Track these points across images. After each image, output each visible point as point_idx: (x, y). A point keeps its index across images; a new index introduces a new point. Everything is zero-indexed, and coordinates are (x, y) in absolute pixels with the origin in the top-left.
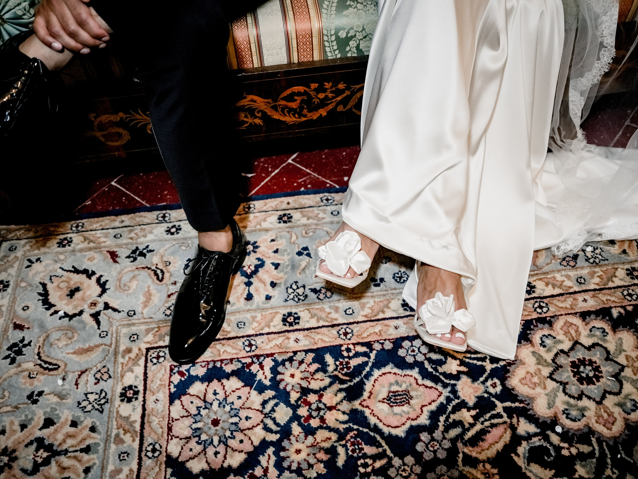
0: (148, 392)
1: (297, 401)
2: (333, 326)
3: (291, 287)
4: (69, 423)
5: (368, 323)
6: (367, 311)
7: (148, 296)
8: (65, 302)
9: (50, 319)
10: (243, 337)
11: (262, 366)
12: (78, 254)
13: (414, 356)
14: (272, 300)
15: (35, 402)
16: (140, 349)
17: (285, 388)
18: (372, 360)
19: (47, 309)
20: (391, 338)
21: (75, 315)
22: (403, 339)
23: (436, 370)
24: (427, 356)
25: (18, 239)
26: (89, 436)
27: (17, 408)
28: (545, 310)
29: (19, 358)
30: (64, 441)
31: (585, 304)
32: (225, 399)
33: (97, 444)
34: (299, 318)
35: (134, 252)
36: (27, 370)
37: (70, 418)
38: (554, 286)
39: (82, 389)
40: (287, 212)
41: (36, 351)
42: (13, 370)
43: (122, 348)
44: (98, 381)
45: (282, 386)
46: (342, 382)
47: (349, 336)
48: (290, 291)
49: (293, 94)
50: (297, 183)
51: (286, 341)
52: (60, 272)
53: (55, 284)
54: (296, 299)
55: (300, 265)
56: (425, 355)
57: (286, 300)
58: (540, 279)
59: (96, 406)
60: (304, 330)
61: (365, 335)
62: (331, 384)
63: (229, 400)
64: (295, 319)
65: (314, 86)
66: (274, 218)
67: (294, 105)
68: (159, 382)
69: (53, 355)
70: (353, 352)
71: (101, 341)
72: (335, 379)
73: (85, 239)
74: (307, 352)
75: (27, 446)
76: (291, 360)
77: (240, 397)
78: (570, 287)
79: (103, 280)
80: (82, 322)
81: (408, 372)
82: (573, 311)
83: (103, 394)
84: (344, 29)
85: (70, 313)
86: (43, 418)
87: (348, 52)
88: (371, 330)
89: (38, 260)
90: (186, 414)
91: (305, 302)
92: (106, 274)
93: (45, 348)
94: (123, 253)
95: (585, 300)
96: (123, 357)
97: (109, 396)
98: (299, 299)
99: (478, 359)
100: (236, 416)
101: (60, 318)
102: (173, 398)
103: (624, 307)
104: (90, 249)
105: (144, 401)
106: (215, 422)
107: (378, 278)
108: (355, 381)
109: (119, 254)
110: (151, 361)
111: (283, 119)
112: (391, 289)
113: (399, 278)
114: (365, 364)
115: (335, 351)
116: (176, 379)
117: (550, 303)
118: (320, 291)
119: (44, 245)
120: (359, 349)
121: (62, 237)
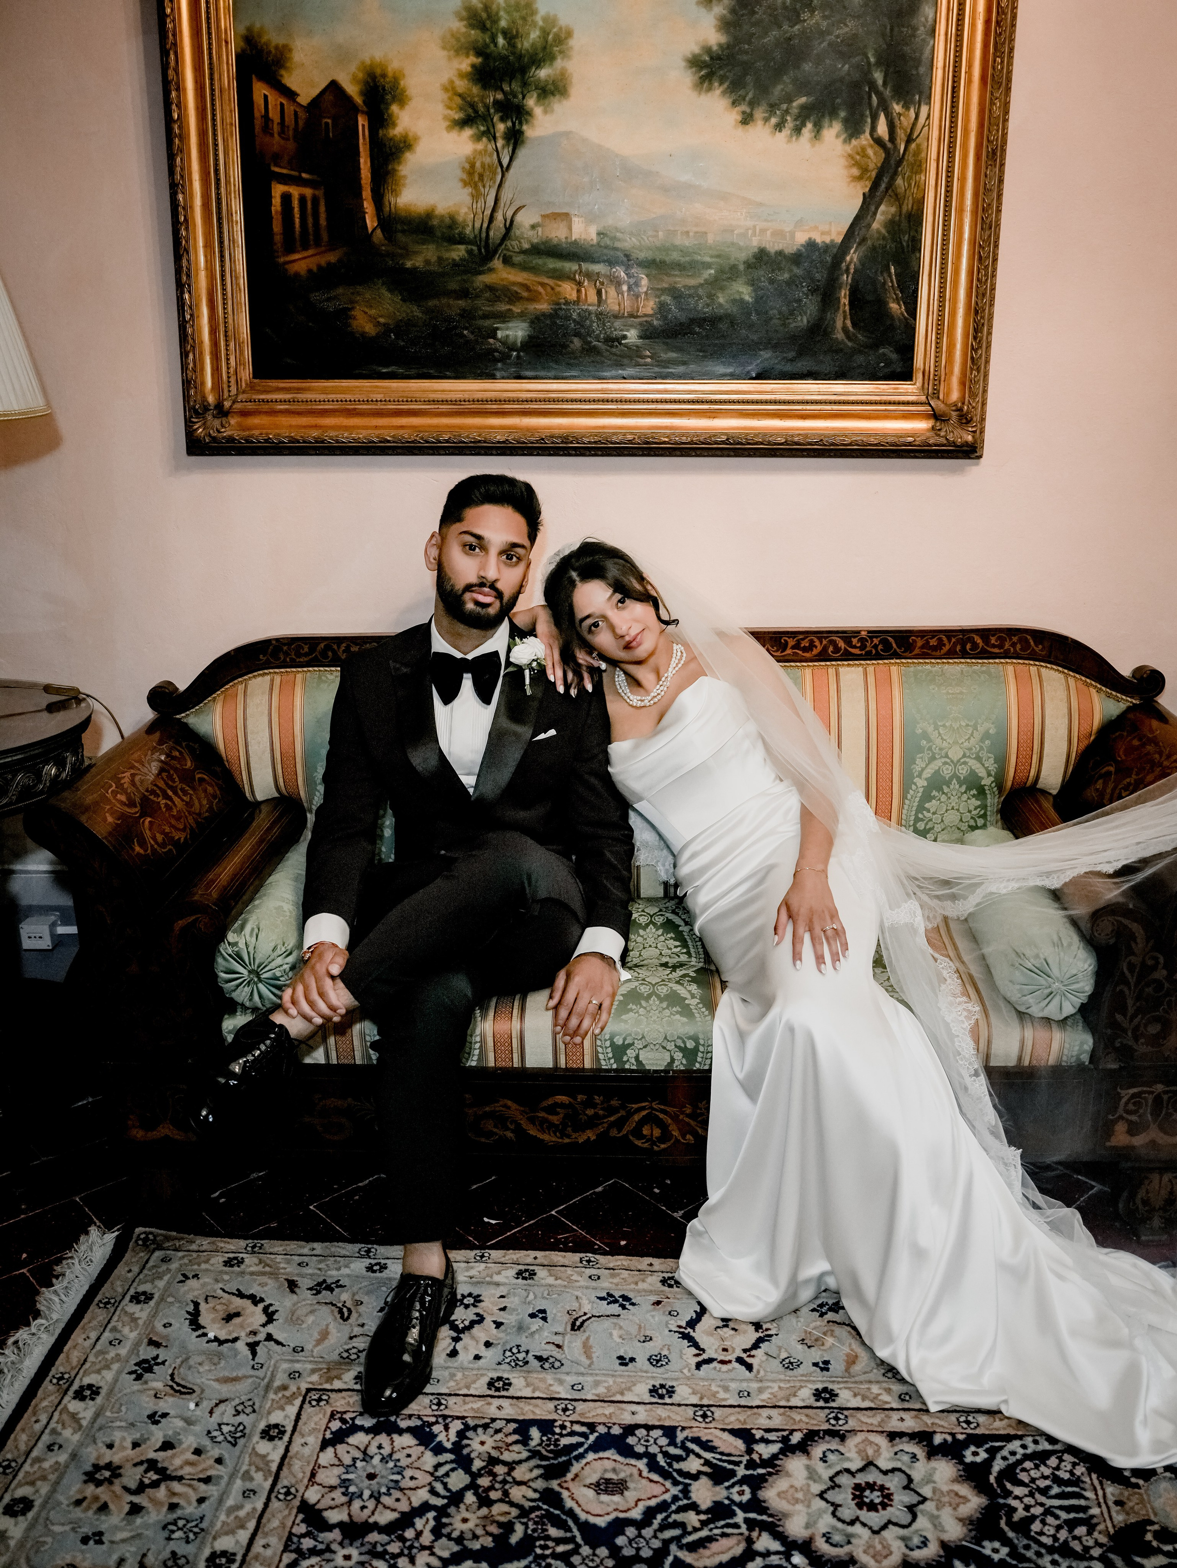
0: (296, 1434)
1: (479, 1470)
2: (551, 1399)
3: (510, 1350)
4: (192, 1450)
5: (599, 1403)
6: (601, 1390)
7: (324, 1335)
8: (217, 1325)
9: (194, 1340)
10: (432, 1394)
11: (447, 1428)
12: (247, 1277)
13: (647, 1447)
14: (482, 1361)
15: (157, 1423)
16: (299, 1388)
17: (469, 1454)
18: (589, 1442)
19: (194, 1330)
20: (622, 1422)
21: (227, 1341)
22: (638, 1426)
23: (670, 1465)
24: (664, 1449)
25: (176, 1250)
26: (211, 1467)
27: (132, 1425)
28: (841, 1422)
29: (147, 1376)
30: (181, 1467)
31: (900, 1424)
32: (391, 1455)
33: (220, 1477)
34: (510, 1384)
35: (319, 1284)
36: (154, 1389)
37: (195, 1445)
38: (864, 1398)
39: (216, 1418)
40: (531, 1268)
41: (170, 1371)
42: (137, 1386)
43: (277, 1383)
45: (466, 1451)
46: (543, 1458)
47: (568, 1413)
48: (508, 1354)
49: (556, 1105)
50: (556, 1239)
51: (486, 1407)
52: (220, 1292)
53: (211, 1305)
54: (513, 1364)
55: (530, 1328)
56: (661, 1447)
57: (499, 1364)
58: (849, 1388)
59: (229, 1439)
60: (513, 1398)
61: (590, 1415)
62: (528, 1459)
63: (395, 1457)
64: (505, 1384)
65: (580, 1097)
66: (512, 1272)
67: (555, 1119)
68: (313, 1425)
69: (190, 1378)
70: (569, 1430)
71: (252, 1372)
72: (534, 1454)
73: (261, 1262)
74: (508, 1421)
75: (135, 1465)
76: (486, 1426)
77: (409, 1456)
78: (887, 1403)
79: (271, 1309)
80: (236, 1350)
81: (633, 1461)
82: (880, 1429)
83: (241, 1427)
84: (620, 1034)
85: (222, 1338)
86: (162, 1440)
87: (625, 1062)
88: (600, 1411)
89: (196, 1276)
90: (337, 1463)
91: (524, 1368)
92: (277, 1304)
93: (182, 1370)
94: (305, 1283)
95: (902, 1420)
96: (276, 1393)
97: (247, 1431)
98: (517, 1364)
99: (730, 1462)
100: (398, 1473)
101: (208, 1342)
102: (325, 1444)
103: (953, 1435)
104: (263, 1274)
105: (290, 1442)
106: (371, 1477)
107: (627, 1357)
108: (560, 1460)
109: (300, 1284)
110: (310, 1402)
111: (540, 1136)
112: (642, 1371)
113: (656, 1361)
114: (581, 1445)
115: (546, 1426)
116: (336, 1425)
117: (852, 1416)
118: (547, 1359)
119: (207, 1262)
120: (577, 1428)
121: (232, 1255)
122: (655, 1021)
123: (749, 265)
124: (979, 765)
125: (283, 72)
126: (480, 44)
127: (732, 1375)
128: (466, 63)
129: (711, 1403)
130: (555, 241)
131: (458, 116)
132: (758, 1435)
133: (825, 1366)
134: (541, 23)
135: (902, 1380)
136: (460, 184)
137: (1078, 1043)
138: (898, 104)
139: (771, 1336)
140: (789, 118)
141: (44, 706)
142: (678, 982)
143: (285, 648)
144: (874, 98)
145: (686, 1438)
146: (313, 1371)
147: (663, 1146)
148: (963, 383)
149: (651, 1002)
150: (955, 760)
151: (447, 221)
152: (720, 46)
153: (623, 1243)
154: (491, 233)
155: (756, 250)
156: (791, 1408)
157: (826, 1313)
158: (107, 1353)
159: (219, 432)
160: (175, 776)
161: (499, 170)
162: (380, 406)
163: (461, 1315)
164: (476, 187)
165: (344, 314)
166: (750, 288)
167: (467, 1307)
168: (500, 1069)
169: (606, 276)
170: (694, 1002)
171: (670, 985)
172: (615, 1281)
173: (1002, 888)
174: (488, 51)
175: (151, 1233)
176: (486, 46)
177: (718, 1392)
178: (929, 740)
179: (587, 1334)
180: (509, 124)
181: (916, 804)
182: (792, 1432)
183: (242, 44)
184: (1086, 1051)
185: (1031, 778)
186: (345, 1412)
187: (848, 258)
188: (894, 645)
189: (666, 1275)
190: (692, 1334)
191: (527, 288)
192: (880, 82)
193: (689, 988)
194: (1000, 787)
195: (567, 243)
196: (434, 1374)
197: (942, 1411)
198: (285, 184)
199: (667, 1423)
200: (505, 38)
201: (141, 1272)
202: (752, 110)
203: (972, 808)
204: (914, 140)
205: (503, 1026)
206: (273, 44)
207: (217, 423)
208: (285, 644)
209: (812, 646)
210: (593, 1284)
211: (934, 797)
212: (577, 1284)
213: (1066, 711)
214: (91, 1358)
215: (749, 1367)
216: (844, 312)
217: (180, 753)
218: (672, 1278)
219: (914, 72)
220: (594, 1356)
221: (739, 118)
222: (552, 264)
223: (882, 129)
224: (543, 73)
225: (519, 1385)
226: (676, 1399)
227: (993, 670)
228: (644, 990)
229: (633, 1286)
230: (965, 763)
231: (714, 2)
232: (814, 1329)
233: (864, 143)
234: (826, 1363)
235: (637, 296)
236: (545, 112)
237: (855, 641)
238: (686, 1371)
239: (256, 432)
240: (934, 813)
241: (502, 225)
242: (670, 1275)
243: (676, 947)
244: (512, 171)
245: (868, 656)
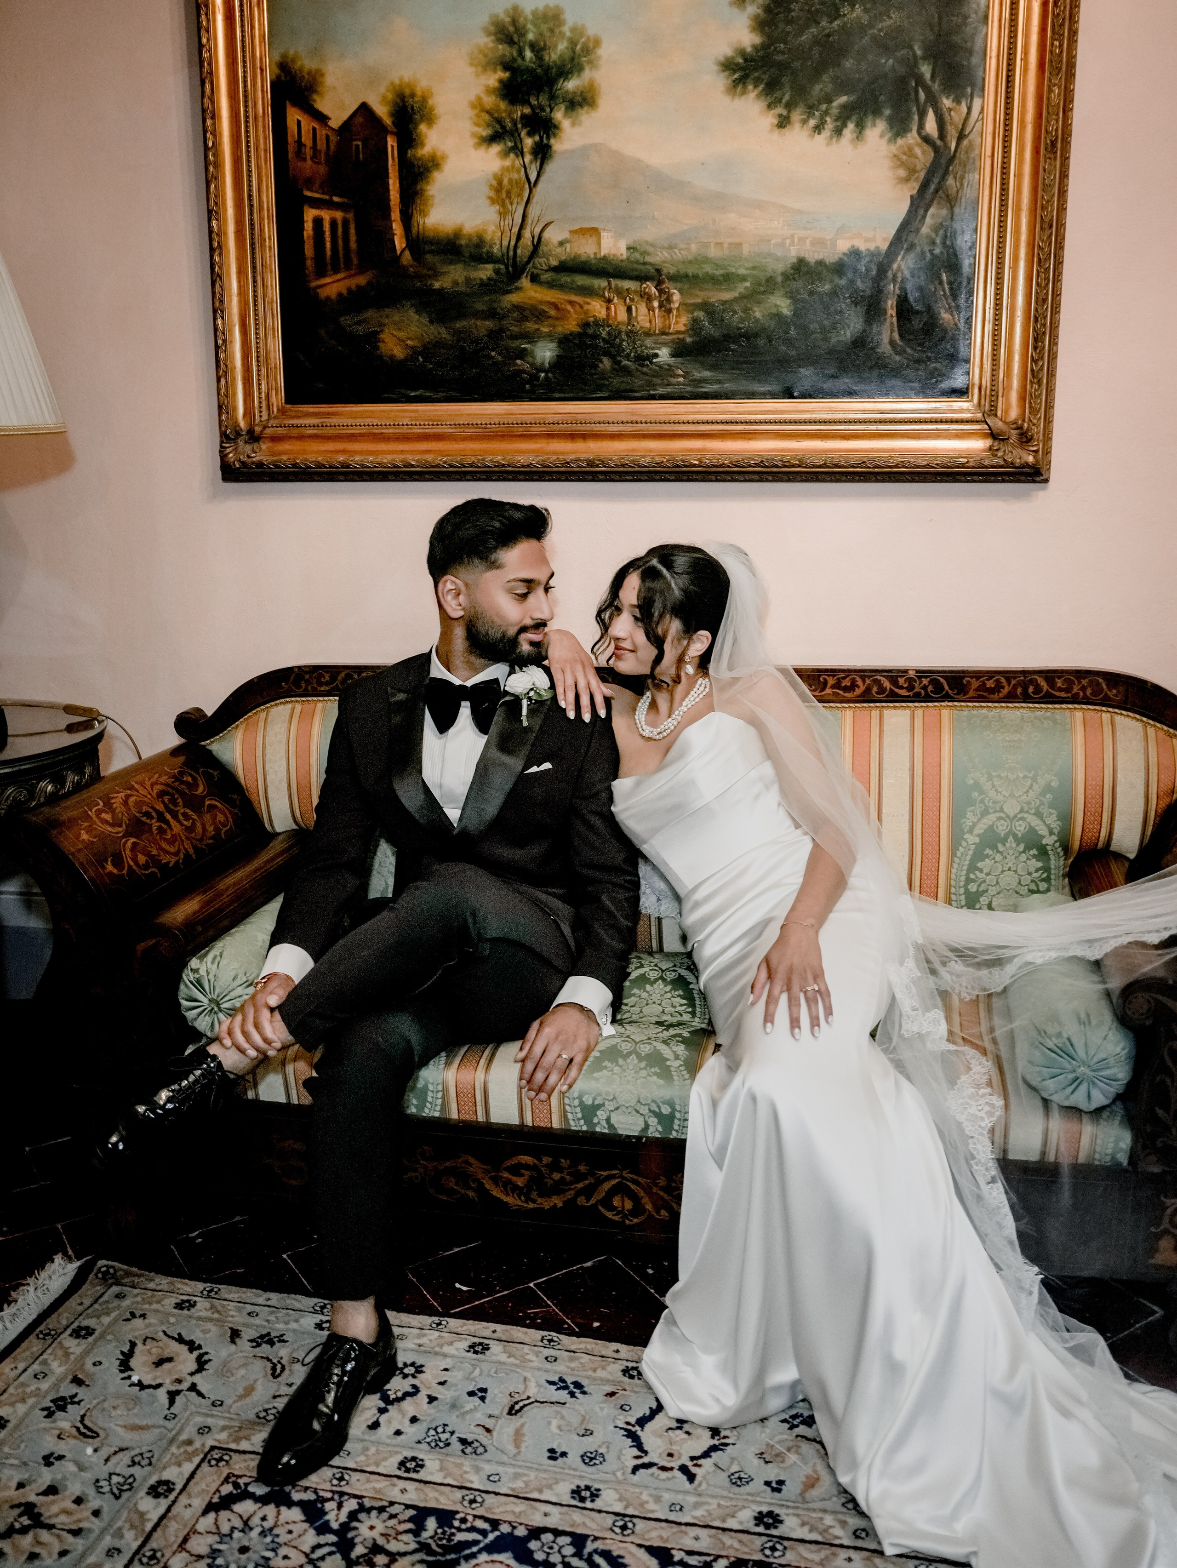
0: (184, 1493)
1: (358, 1558)
2: (461, 1488)
3: (435, 1429)
4: (74, 1498)
5: (512, 1499)
6: (519, 1484)
7: (249, 1390)
8: (145, 1369)
9: (117, 1382)
10: (338, 1467)
11: (340, 1506)
12: (194, 1322)
14: (402, 1437)
15: (49, 1464)
16: (203, 1445)
17: (353, 1538)
18: (487, 1541)
19: (121, 1371)
20: (530, 1523)
21: (149, 1386)
22: (545, 1530)
24: (567, 1560)
25: (134, 1287)
26: (87, 1519)
27: (25, 1464)
28: (777, 1554)
29: (59, 1414)
30: (57, 1515)
32: (271, 1529)
33: (90, 1531)
34: (422, 1466)
35: (262, 1337)
36: (60, 1429)
37: (78, 1493)
38: (812, 1529)
39: (110, 1467)
40: (486, 1342)
41: (82, 1413)
42: (46, 1423)
43: (184, 1437)
44: (134, 1463)
45: (350, 1535)
46: (431, 1553)
47: (474, 1506)
48: (432, 1432)
49: (520, 1165)
50: (524, 1313)
51: (390, 1488)
52: (161, 1334)
53: (147, 1347)
54: (433, 1444)
55: (462, 1407)
56: (564, 1557)
57: (419, 1442)
58: (797, 1515)
59: (115, 1490)
60: (420, 1481)
61: (498, 1511)
62: (414, 1552)
63: (275, 1531)
64: (418, 1465)
65: (546, 1160)
66: (465, 1344)
67: (520, 1182)
68: (204, 1486)
69: (99, 1421)
70: (469, 1525)
71: (162, 1422)
72: (424, 1547)
73: (212, 1307)
74: (408, 1507)
75: (12, 1507)
76: (381, 1510)
77: (290, 1532)
78: (838, 1538)
79: (206, 1358)
80: (153, 1396)
83: (131, 1480)
84: (590, 1094)
85: (145, 1383)
86: (48, 1483)
87: (596, 1124)
88: (509, 1508)
89: (143, 1316)
90: (214, 1530)
91: (443, 1451)
92: (213, 1352)
93: (94, 1413)
94: (248, 1334)
95: (849, 1560)
96: (179, 1447)
97: (135, 1485)
98: (437, 1445)
100: (273, 1550)
101: (129, 1385)
102: (210, 1508)
104: (211, 1320)
105: (174, 1502)
106: (244, 1550)
107: (559, 1451)
108: (448, 1557)
109: (243, 1334)
110: (209, 1462)
111: (505, 1199)
112: (570, 1468)
113: (590, 1459)
114: (476, 1543)
115: (445, 1517)
116: (227, 1489)
117: (792, 1549)
118: (470, 1444)
119: (159, 1302)
120: (480, 1524)
121: (185, 1298)
122: (628, 1082)
123: (786, 277)
124: (1039, 822)
125: (315, 97)
126: (507, 59)
127: (669, 1484)
128: (494, 78)
129: (636, 1513)
130: (583, 258)
131: (486, 132)
132: (678, 1556)
133: (777, 1486)
134: (568, 34)
135: (862, 1514)
136: (488, 202)
137: (1112, 1139)
138: (947, 98)
139: (726, 1445)
140: (828, 119)
141: (63, 727)
142: (665, 1042)
143: (307, 677)
144: (922, 95)
145: (596, 1551)
146: (224, 1428)
147: (636, 1221)
148: (1022, 399)
149: (629, 1061)
150: (1012, 816)
151: (475, 240)
152: (754, 47)
153: (596, 1324)
154: (519, 251)
155: (795, 260)
156: (724, 1530)
157: (797, 1426)
158: (28, 1386)
159: (249, 457)
160: (179, 800)
161: (527, 186)
162: (405, 430)
163: (397, 1385)
164: (503, 205)
165: (373, 337)
166: (788, 301)
167: (405, 1376)
168: (463, 1122)
169: (635, 292)
170: (677, 1063)
171: (655, 1043)
172: (573, 1365)
173: (1037, 957)
174: (516, 65)
175: (112, 1267)
176: (514, 60)
177: (647, 1502)
178: (982, 792)
179: (523, 1420)
180: (537, 138)
181: (967, 863)
182: (717, 1557)
183: (277, 71)
184: (1121, 1150)
185: (1102, 839)
186: (241, 1477)
187: (895, 266)
188: (946, 687)
189: (630, 1365)
190: (639, 1433)
191: (555, 306)
192: (928, 76)
193: (675, 1048)
194: (1066, 849)
195: (595, 258)
196: (348, 1446)
197: (900, 1556)
198: (317, 208)
199: (579, 1531)
200: (532, 51)
201: (91, 1305)
202: (789, 112)
203: (1032, 870)
204: (966, 136)
205: (466, 1075)
206: (306, 70)
207: (248, 448)
208: (307, 673)
209: (853, 686)
210: (548, 1366)
211: (987, 856)
212: (531, 1364)
213: (1142, 764)
214: (11, 1390)
215: (691, 1478)
216: (892, 323)
217: (194, 778)
218: (636, 1368)
219: (965, 63)
220: (523, 1445)
221: (775, 121)
222: (581, 280)
223: (931, 126)
224: (571, 85)
225: (432, 1470)
226: (599, 1504)
227: (1058, 717)
228: (626, 1047)
229: (590, 1373)
230: (1022, 819)
231: (747, 4)
232: (779, 1442)
233: (911, 141)
234: (781, 1483)
235: (669, 311)
236: (573, 124)
237: (901, 681)
238: (619, 1474)
239: (285, 458)
240: (988, 874)
241: (530, 243)
242: (634, 1365)
243: (681, 1005)
244: (540, 185)
245: (917, 698)
